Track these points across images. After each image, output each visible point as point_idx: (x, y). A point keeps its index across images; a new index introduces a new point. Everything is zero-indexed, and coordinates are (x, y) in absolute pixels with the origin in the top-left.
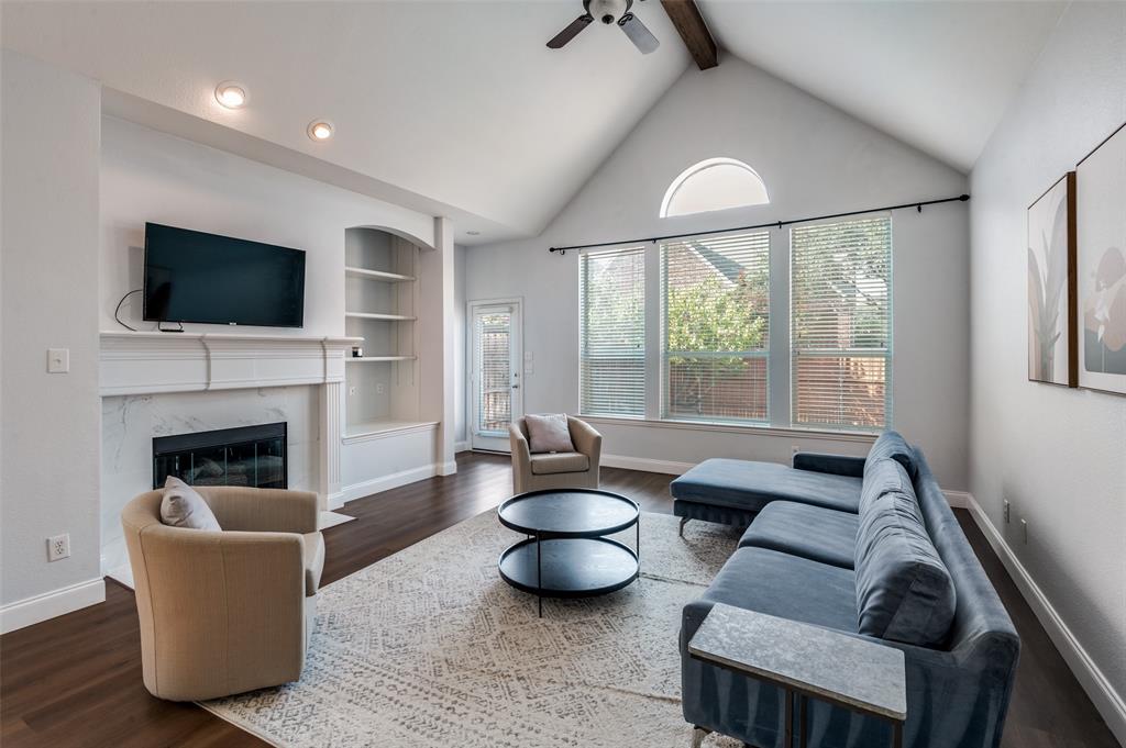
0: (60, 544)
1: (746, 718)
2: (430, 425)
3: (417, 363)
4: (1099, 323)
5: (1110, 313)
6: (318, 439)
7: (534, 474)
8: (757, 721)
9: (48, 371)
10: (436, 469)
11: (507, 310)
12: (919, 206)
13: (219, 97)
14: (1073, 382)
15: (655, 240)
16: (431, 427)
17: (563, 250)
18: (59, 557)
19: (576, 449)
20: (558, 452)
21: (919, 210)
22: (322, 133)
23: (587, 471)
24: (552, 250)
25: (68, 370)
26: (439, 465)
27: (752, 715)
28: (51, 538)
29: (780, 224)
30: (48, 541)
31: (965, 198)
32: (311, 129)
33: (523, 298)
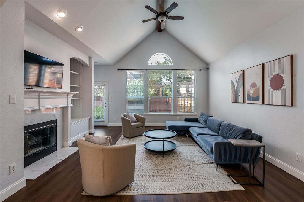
0: (13, 167)
1: (227, 159)
2: (88, 118)
3: (81, 100)
4: (251, 93)
5: (253, 92)
6: (64, 124)
7: (132, 128)
8: (228, 159)
9: (10, 103)
10: (89, 131)
11: (103, 85)
12: (200, 69)
13: (58, 13)
14: (244, 102)
15: (147, 70)
16: (88, 119)
17: (121, 70)
18: (13, 172)
19: (138, 122)
20: (134, 122)
21: (200, 70)
22: (80, 30)
23: (143, 126)
24: (118, 69)
25: (15, 103)
26: (90, 130)
27: (228, 158)
28: (11, 166)
29: (175, 70)
30: (10, 166)
31: (208, 69)
32: (77, 28)
33: (108, 82)
